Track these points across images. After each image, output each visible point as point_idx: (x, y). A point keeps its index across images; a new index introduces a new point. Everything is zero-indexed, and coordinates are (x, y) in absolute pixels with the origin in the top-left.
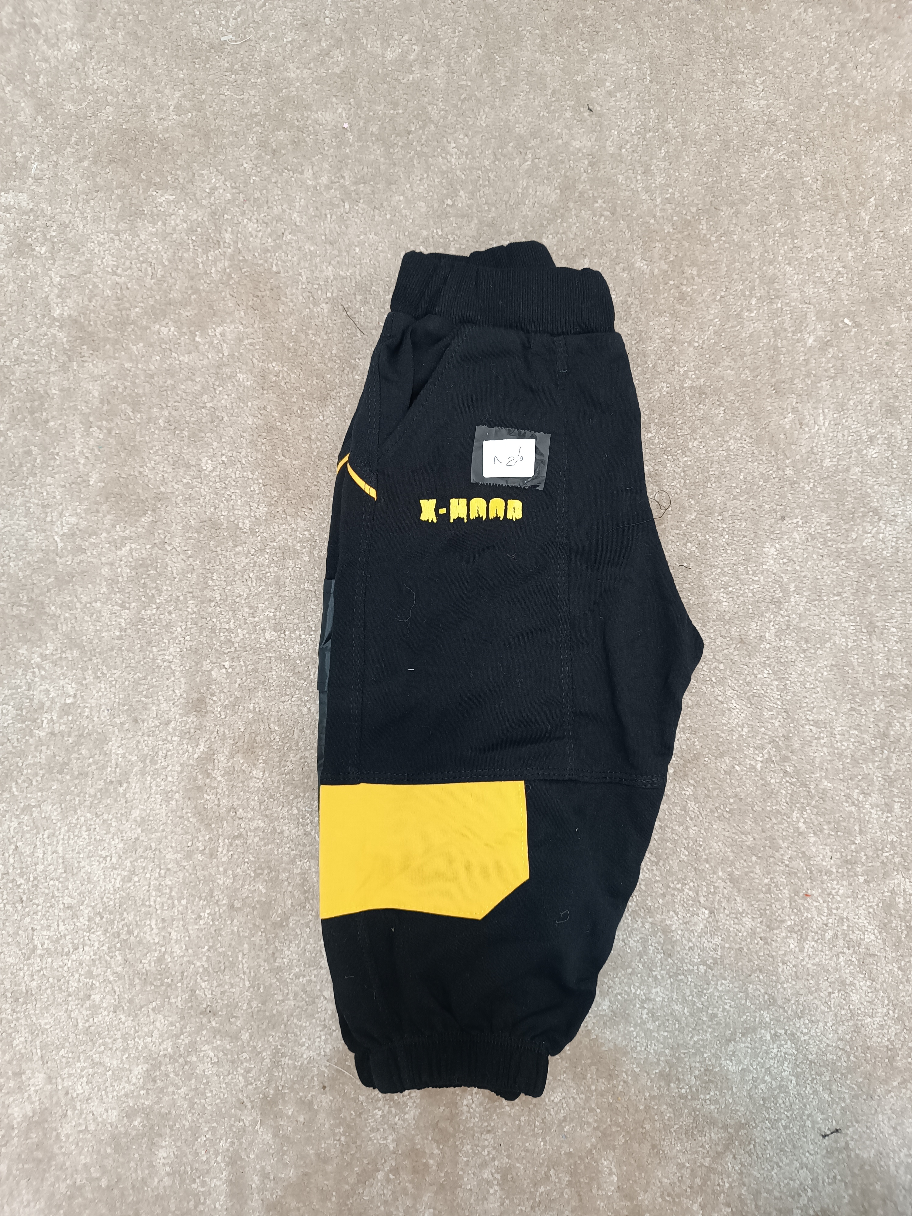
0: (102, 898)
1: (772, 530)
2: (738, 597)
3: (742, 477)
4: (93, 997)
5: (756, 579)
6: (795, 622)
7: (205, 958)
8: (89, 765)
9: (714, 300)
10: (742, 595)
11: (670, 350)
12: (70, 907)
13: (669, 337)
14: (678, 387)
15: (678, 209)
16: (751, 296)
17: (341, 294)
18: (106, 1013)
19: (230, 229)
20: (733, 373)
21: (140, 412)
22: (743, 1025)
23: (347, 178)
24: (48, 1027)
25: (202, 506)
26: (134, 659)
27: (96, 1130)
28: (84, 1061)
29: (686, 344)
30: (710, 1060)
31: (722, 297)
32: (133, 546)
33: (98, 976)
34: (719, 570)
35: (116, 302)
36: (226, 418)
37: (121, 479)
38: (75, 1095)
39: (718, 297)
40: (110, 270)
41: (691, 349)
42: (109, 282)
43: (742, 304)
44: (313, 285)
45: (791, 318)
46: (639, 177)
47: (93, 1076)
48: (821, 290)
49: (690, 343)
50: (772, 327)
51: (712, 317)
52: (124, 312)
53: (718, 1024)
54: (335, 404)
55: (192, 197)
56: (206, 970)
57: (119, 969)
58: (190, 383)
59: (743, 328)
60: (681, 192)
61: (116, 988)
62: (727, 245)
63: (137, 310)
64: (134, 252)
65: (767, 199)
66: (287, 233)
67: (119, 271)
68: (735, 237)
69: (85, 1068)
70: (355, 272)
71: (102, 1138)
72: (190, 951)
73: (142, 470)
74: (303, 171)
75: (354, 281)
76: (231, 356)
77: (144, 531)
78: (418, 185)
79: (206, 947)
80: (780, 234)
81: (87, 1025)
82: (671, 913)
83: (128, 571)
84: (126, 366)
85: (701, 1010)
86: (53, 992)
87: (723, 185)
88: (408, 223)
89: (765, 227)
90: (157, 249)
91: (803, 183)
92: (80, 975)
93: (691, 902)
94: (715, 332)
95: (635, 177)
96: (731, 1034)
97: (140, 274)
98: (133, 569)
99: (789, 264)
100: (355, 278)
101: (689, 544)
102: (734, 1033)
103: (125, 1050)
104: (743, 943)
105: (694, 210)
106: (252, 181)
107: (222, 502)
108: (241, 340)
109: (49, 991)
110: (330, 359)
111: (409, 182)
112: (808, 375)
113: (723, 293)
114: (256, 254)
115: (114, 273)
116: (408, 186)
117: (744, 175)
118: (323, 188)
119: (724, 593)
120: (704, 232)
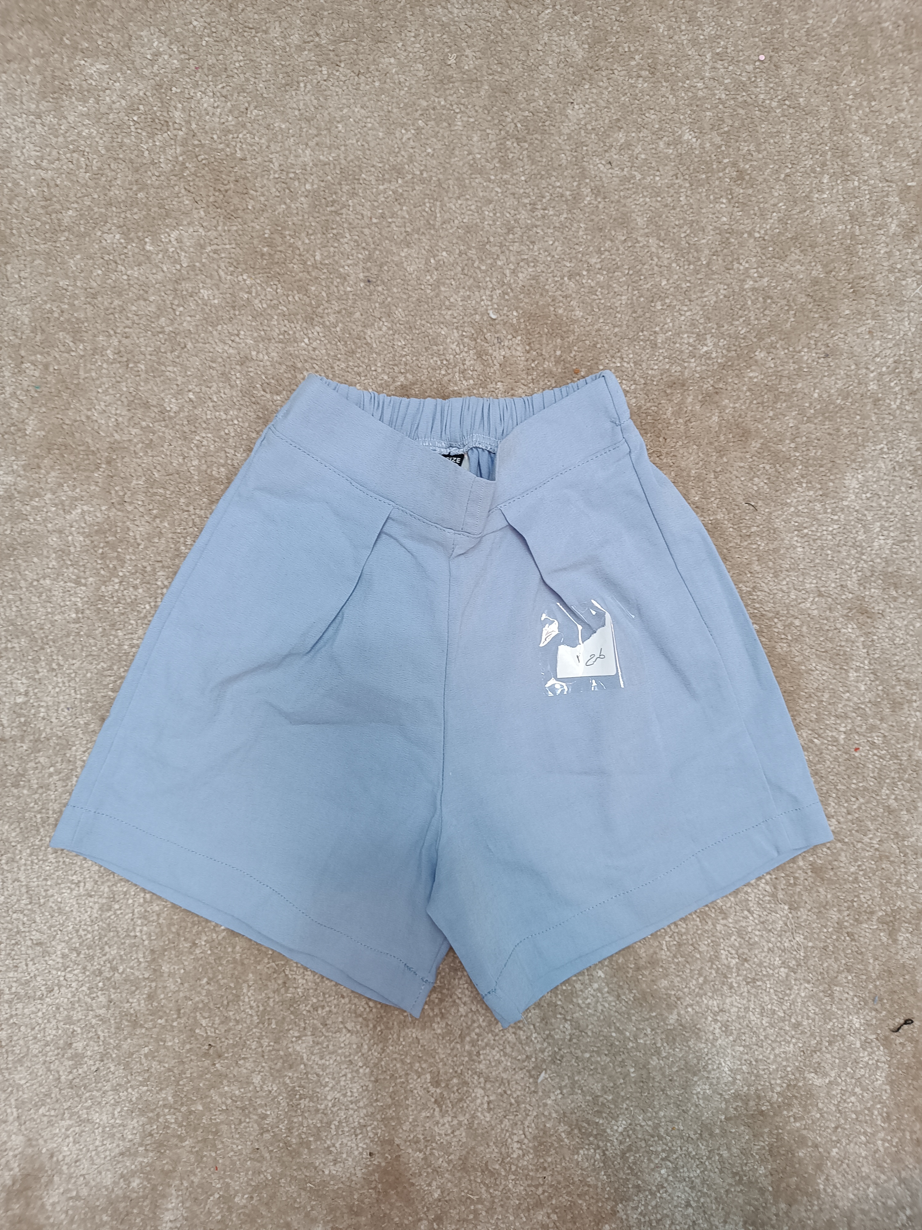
0: (77, 931)
1: (853, 457)
2: (814, 540)
3: (816, 395)
4: (74, 1045)
5: (836, 518)
6: (880, 568)
7: (204, 992)
8: (51, 775)
9: (777, 180)
10: (820, 538)
11: (726, 243)
12: (39, 944)
13: (726, 227)
14: (737, 289)
15: (731, 68)
16: (822, 173)
17: (323, 184)
18: (91, 1062)
19: (180, 106)
20: (803, 268)
21: (82, 341)
22: (829, 1033)
23: (323, 35)
24: (23, 1082)
25: (166, 455)
26: (95, 646)
27: (89, 1195)
28: (70, 1119)
29: (746, 235)
30: (793, 1074)
31: (787, 175)
32: (85, 508)
33: (79, 1021)
34: (792, 509)
35: (43, 203)
36: (190, 345)
37: (65, 427)
38: (61, 1157)
39: (783, 176)
40: (32, 163)
41: (752, 240)
42: (33, 178)
43: (811, 183)
44: (288, 173)
45: (870, 200)
46: (683, 27)
47: (80, 1136)
48: (904, 164)
49: (750, 234)
50: (848, 211)
51: (776, 200)
52: (54, 216)
53: (803, 1033)
54: (323, 324)
55: (131, 66)
56: (206, 1005)
57: (102, 1012)
58: (142, 302)
59: (813, 212)
60: (735, 45)
61: (100, 1033)
62: (791, 111)
63: (70, 212)
64: (61, 139)
65: (838, 50)
66: (252, 107)
67: (45, 164)
68: (801, 100)
69: (71, 1126)
70: (339, 156)
71: (98, 1204)
72: (186, 985)
73: (89, 413)
74: (268, 28)
75: (338, 167)
76: (192, 267)
77: (98, 489)
78: (414, 43)
79: (205, 980)
80: (855, 95)
81: (70, 1077)
82: (746, 912)
83: (81, 539)
84: (61, 283)
85: (783, 1020)
86: (26, 1043)
87: (786, 36)
88: (402, 92)
89: (835, 87)
90: (90, 134)
91: (882, 30)
92: (58, 1021)
93: (767, 898)
94: (780, 220)
95: (679, 27)
96: (817, 1044)
97: (71, 166)
98: (87, 537)
99: (865, 132)
100: (340, 164)
101: (756, 479)
102: (819, 1043)
103: (117, 1103)
104: (829, 941)
105: (750, 68)
106: (204, 43)
107: (192, 449)
108: (203, 247)
109: (21, 1042)
110: (315, 267)
111: (401, 40)
112: (892, 270)
113: (788, 171)
114: (215, 137)
115: (39, 166)
116: (400, 45)
117: (811, 21)
118: (293, 50)
119: (798, 536)
120: (762, 96)
